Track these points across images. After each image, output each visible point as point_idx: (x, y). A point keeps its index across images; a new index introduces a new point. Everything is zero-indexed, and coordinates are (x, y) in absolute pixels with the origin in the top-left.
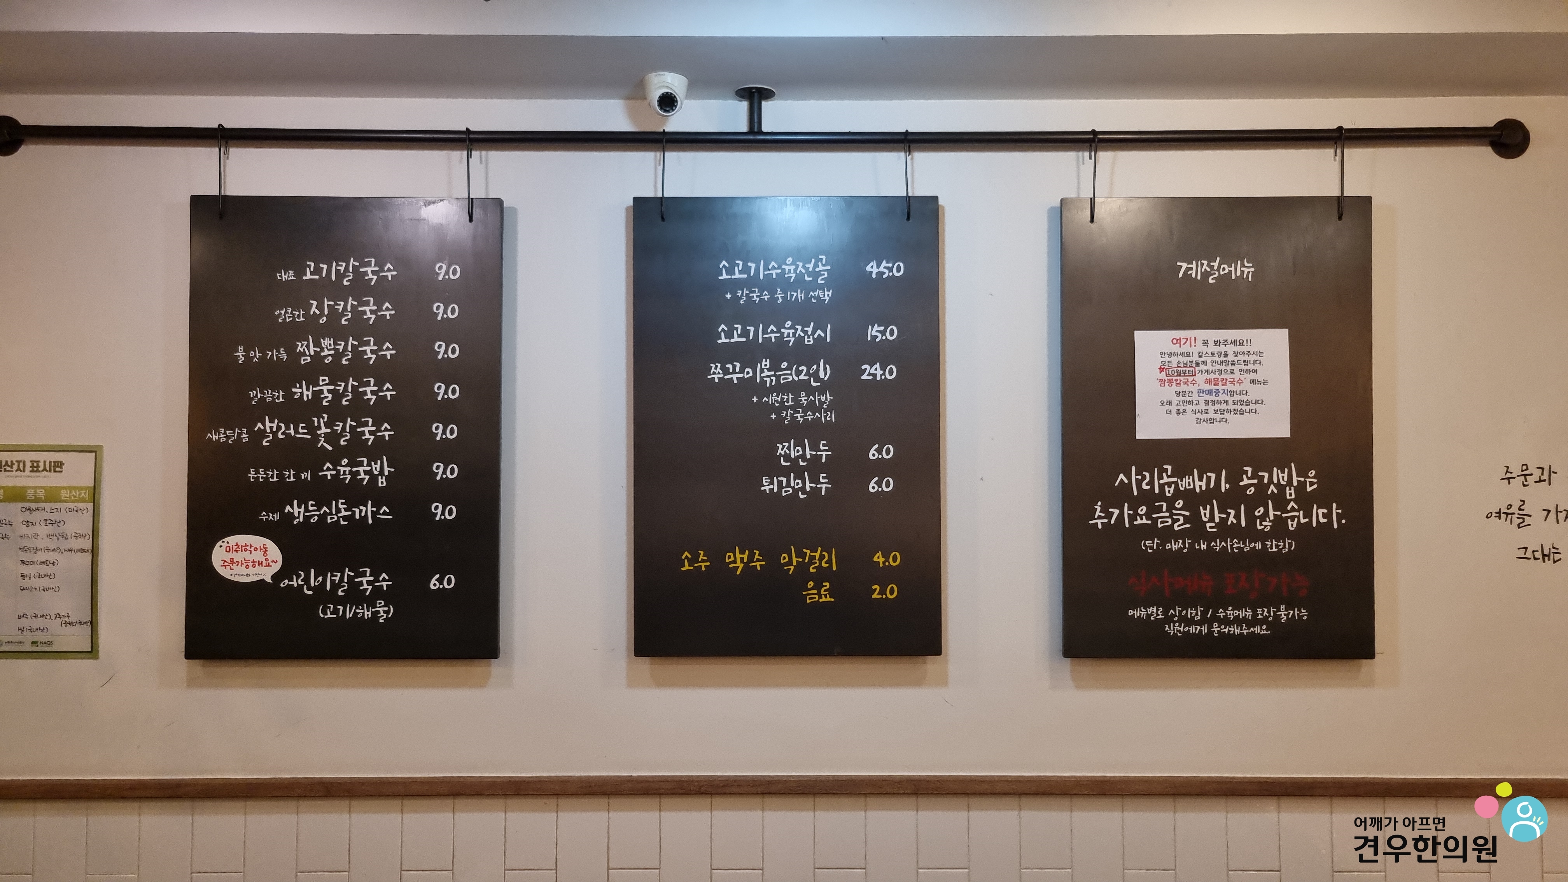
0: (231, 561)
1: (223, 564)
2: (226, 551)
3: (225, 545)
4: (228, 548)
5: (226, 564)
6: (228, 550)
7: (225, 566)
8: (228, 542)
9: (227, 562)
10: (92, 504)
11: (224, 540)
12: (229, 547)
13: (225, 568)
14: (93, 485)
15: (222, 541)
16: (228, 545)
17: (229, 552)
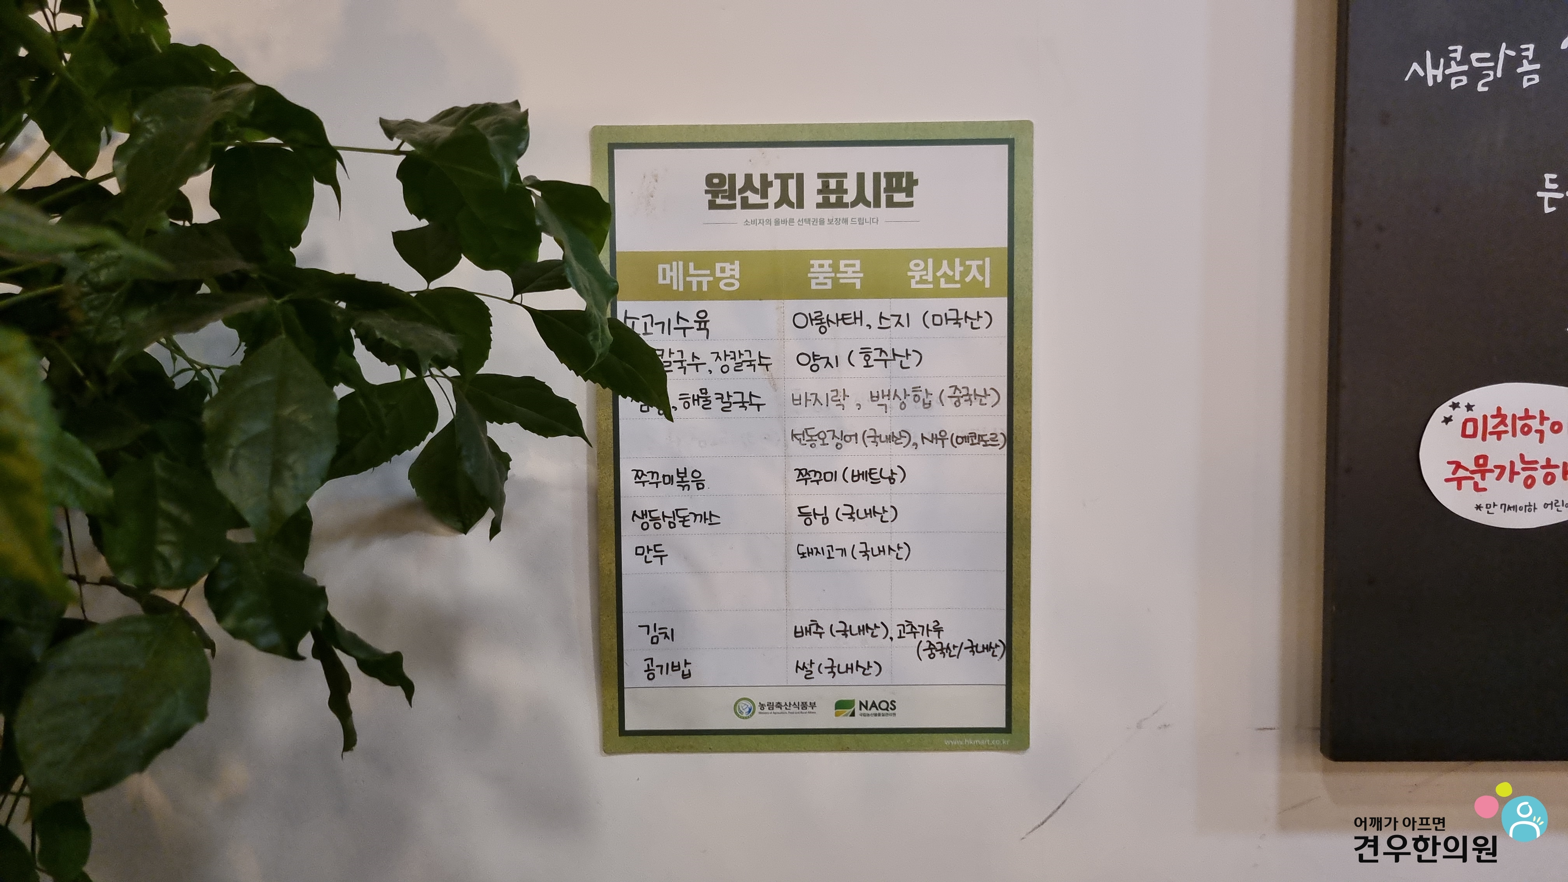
0: (1477, 464)
1: (1454, 473)
2: (1464, 435)
3: (1460, 415)
4: (1470, 426)
5: (1461, 473)
6: (1470, 430)
7: (1459, 480)
8: (1469, 407)
9: (1467, 469)
10: (1005, 300)
11: (1455, 400)
12: (1475, 421)
13: (1459, 487)
14: (1005, 244)
15: (1450, 402)
16: (1470, 415)
17: (1474, 435)
